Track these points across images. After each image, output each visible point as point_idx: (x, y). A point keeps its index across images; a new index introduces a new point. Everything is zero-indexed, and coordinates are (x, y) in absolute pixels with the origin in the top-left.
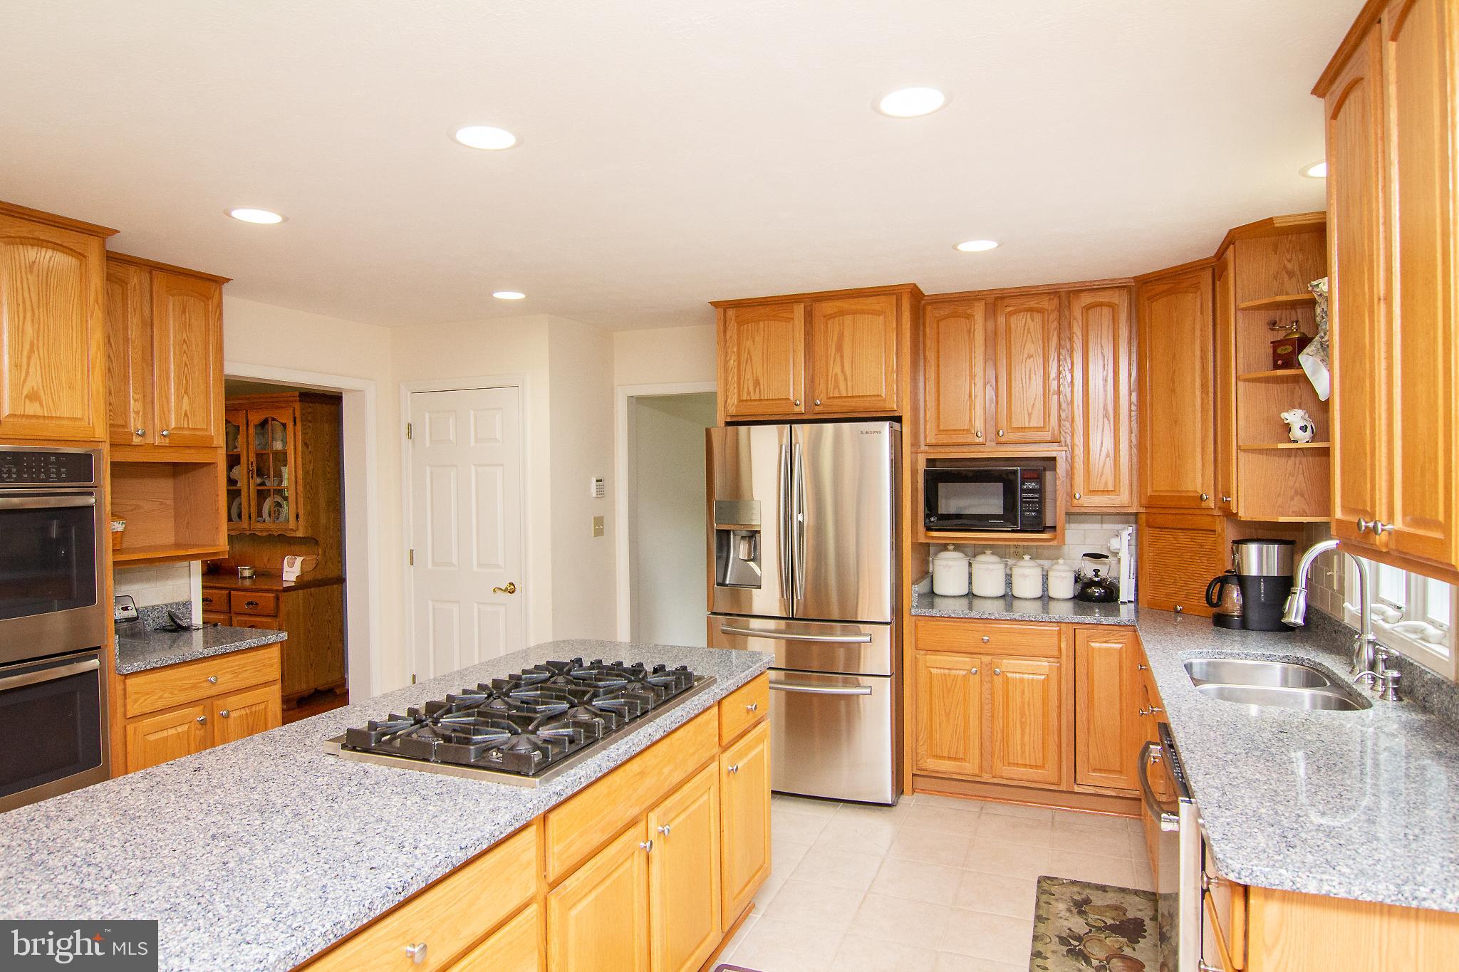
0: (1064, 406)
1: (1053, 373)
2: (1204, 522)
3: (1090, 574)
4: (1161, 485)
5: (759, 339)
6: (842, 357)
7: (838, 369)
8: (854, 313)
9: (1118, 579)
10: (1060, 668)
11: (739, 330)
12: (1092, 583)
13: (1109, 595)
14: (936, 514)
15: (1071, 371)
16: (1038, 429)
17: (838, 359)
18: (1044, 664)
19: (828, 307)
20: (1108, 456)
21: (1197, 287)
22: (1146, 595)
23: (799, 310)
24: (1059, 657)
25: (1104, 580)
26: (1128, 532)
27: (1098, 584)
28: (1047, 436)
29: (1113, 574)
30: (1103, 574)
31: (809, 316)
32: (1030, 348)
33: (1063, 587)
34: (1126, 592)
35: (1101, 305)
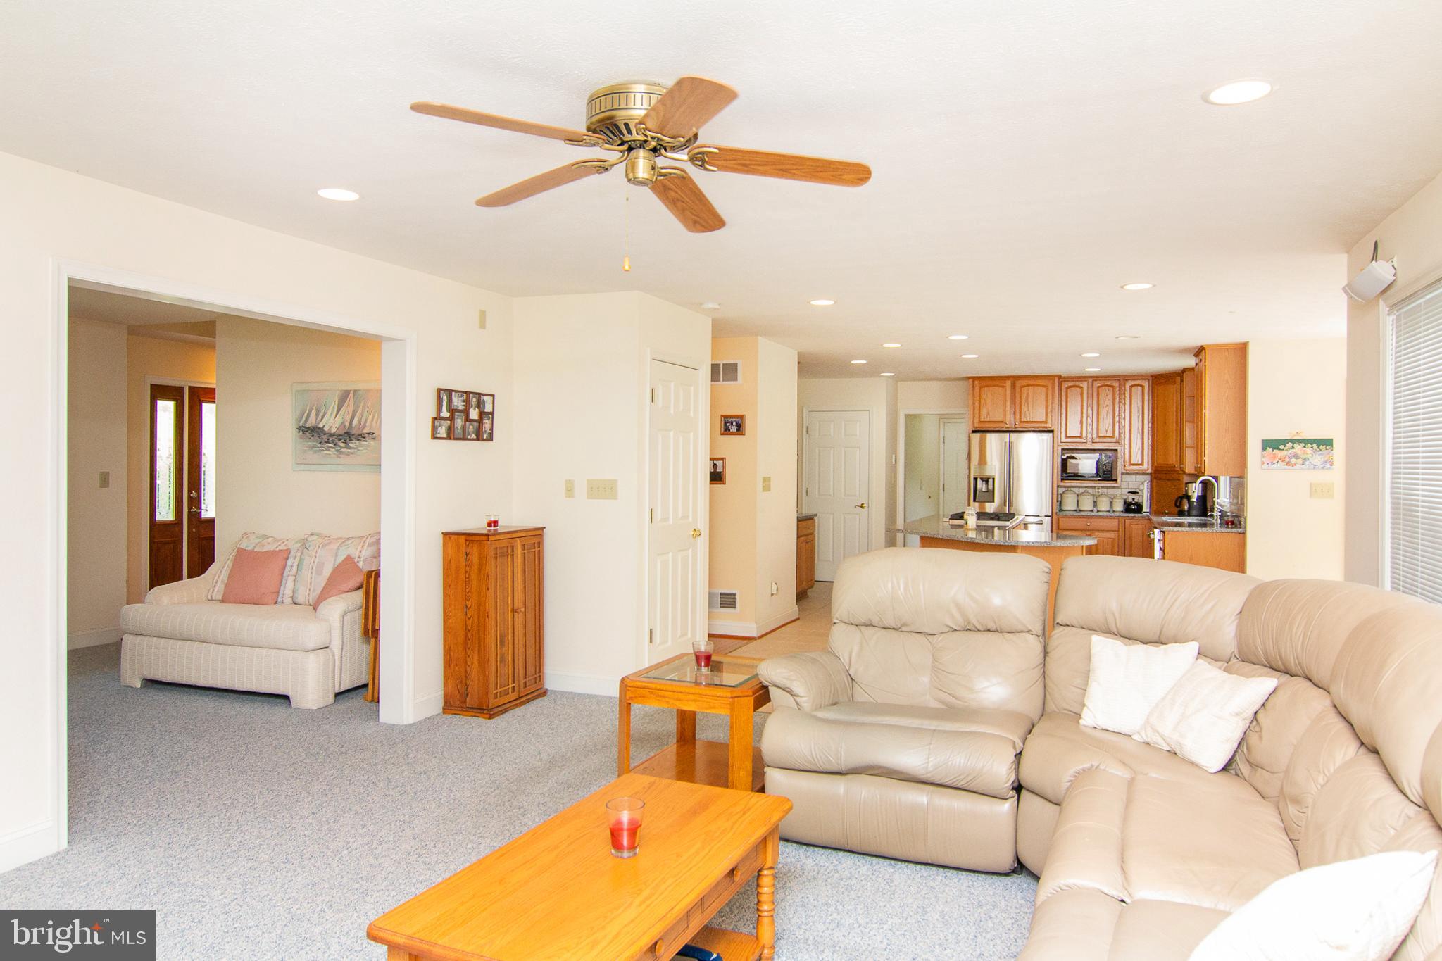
0: (1121, 427)
1: (1117, 414)
2: (1175, 476)
3: (1131, 500)
4: (1161, 462)
5: (989, 394)
6: (1028, 404)
7: (1026, 409)
8: (1033, 385)
9: (1143, 503)
10: (1119, 536)
11: (980, 390)
12: (1131, 504)
13: (1139, 508)
14: (1066, 473)
15: (1124, 413)
16: (1110, 437)
17: (1026, 405)
18: (1112, 535)
19: (1023, 382)
20: (1139, 449)
21: (1175, 383)
22: (1154, 508)
23: (1008, 383)
24: (1118, 531)
25: (1137, 503)
26: (1147, 479)
27: (1134, 505)
28: (1114, 440)
29: (1140, 501)
30: (1136, 500)
31: (1013, 386)
32: (1107, 402)
33: (1119, 507)
34: (1146, 508)
35: (1137, 385)
